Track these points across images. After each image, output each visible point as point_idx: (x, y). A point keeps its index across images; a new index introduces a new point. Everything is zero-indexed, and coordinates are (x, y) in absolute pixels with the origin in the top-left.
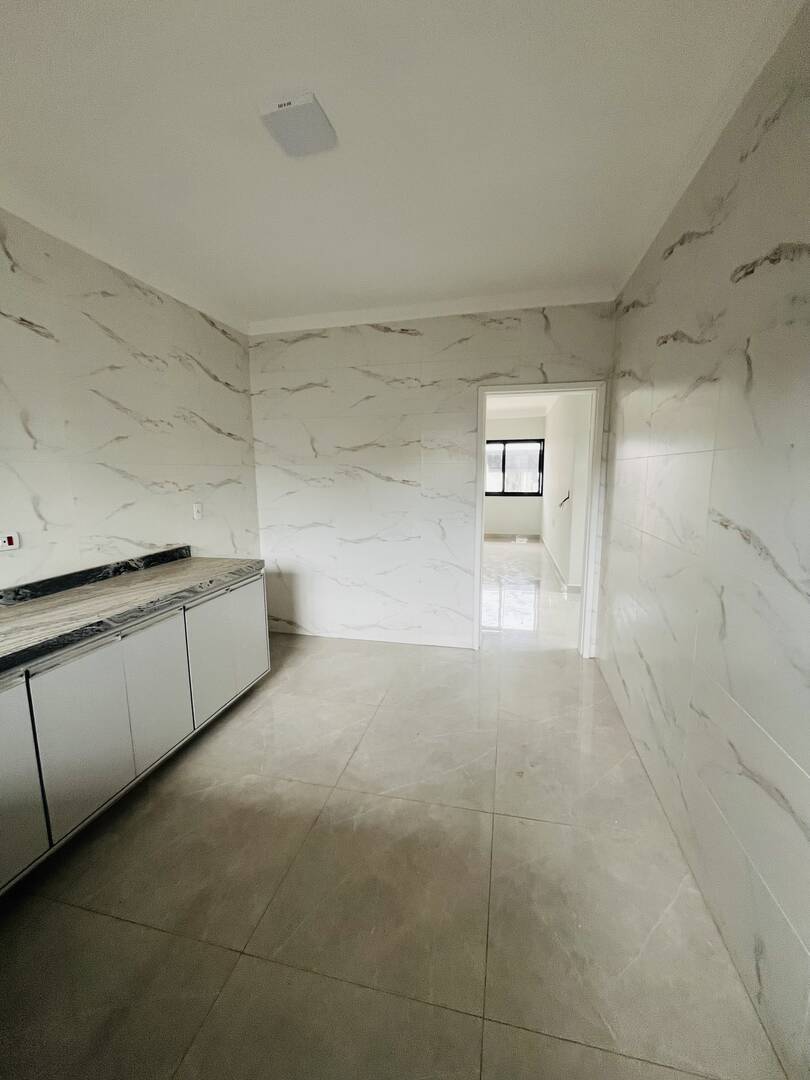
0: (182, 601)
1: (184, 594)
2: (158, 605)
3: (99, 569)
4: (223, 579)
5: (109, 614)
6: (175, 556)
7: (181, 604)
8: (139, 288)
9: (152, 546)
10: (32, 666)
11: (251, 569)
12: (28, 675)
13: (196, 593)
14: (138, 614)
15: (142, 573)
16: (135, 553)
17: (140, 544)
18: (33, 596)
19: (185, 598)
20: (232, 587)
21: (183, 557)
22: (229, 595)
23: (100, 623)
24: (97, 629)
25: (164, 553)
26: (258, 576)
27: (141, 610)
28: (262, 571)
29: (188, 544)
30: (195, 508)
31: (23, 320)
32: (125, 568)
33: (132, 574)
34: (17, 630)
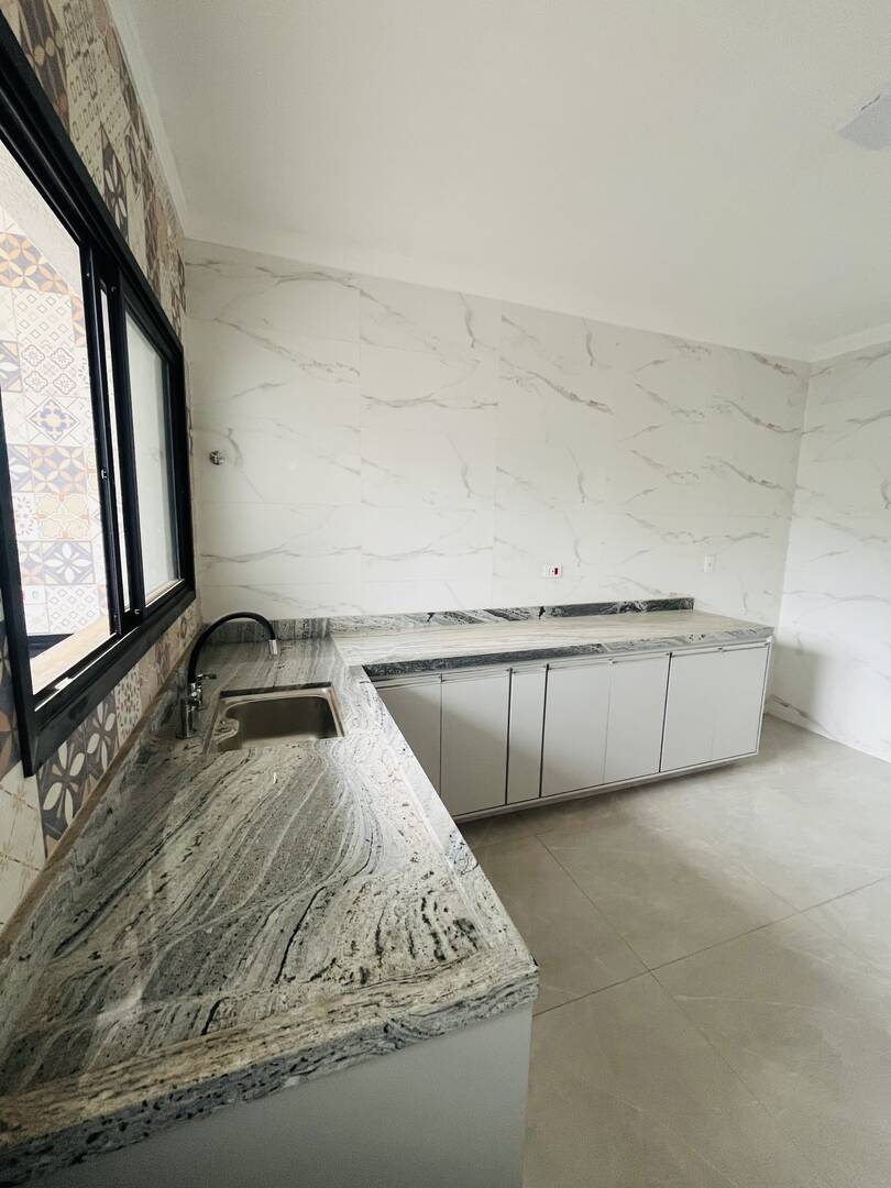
0: (670, 649)
1: (673, 641)
2: (647, 644)
3: (610, 605)
4: (717, 636)
5: (607, 641)
6: (675, 605)
7: (669, 650)
8: (689, 347)
9: (658, 592)
10: (553, 662)
11: (757, 634)
12: (548, 668)
13: (685, 643)
14: (629, 647)
15: (644, 615)
16: (641, 596)
17: (646, 589)
18: (563, 616)
19: (675, 645)
20: (725, 648)
21: (684, 608)
22: (720, 654)
23: (599, 645)
24: (595, 650)
25: (666, 601)
26: (762, 644)
27: (632, 644)
28: (769, 640)
29: (692, 596)
30: (707, 560)
31: (592, 402)
32: (631, 607)
33: (636, 614)
34: (548, 635)
